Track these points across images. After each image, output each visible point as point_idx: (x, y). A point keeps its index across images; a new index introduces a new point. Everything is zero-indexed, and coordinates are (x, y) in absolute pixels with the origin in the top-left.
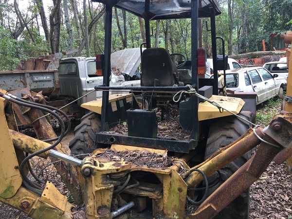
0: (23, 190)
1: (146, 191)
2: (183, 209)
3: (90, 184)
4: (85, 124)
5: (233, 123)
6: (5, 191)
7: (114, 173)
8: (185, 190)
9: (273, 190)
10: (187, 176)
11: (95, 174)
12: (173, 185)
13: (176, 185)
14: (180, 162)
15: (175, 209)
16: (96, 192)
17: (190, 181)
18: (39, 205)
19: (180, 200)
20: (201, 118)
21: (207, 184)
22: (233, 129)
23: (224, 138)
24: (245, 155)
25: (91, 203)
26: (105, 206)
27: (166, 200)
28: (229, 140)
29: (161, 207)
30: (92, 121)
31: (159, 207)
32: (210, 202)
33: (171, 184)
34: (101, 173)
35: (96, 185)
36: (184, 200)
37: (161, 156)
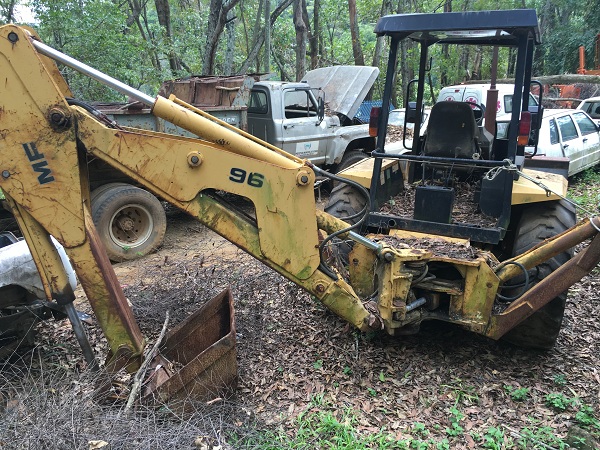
0: (319, 272)
1: (443, 286)
2: (490, 308)
3: (387, 271)
4: (340, 201)
5: (555, 209)
6: (302, 272)
7: (415, 261)
8: (496, 285)
9: (590, 306)
10: (499, 271)
11: (394, 260)
12: (480, 280)
13: (485, 280)
14: (487, 254)
15: (479, 307)
16: (394, 280)
17: (502, 276)
18: (334, 290)
19: (487, 297)
20: (515, 201)
21: (527, 277)
22: (555, 217)
23: (542, 229)
24: (569, 251)
25: (385, 293)
26: (400, 299)
27: (467, 297)
28: (549, 231)
29: (459, 307)
30: (350, 197)
31: (456, 306)
32: (526, 299)
33: (477, 279)
34: (401, 260)
35: (395, 272)
36: (493, 297)
37: (462, 246)
